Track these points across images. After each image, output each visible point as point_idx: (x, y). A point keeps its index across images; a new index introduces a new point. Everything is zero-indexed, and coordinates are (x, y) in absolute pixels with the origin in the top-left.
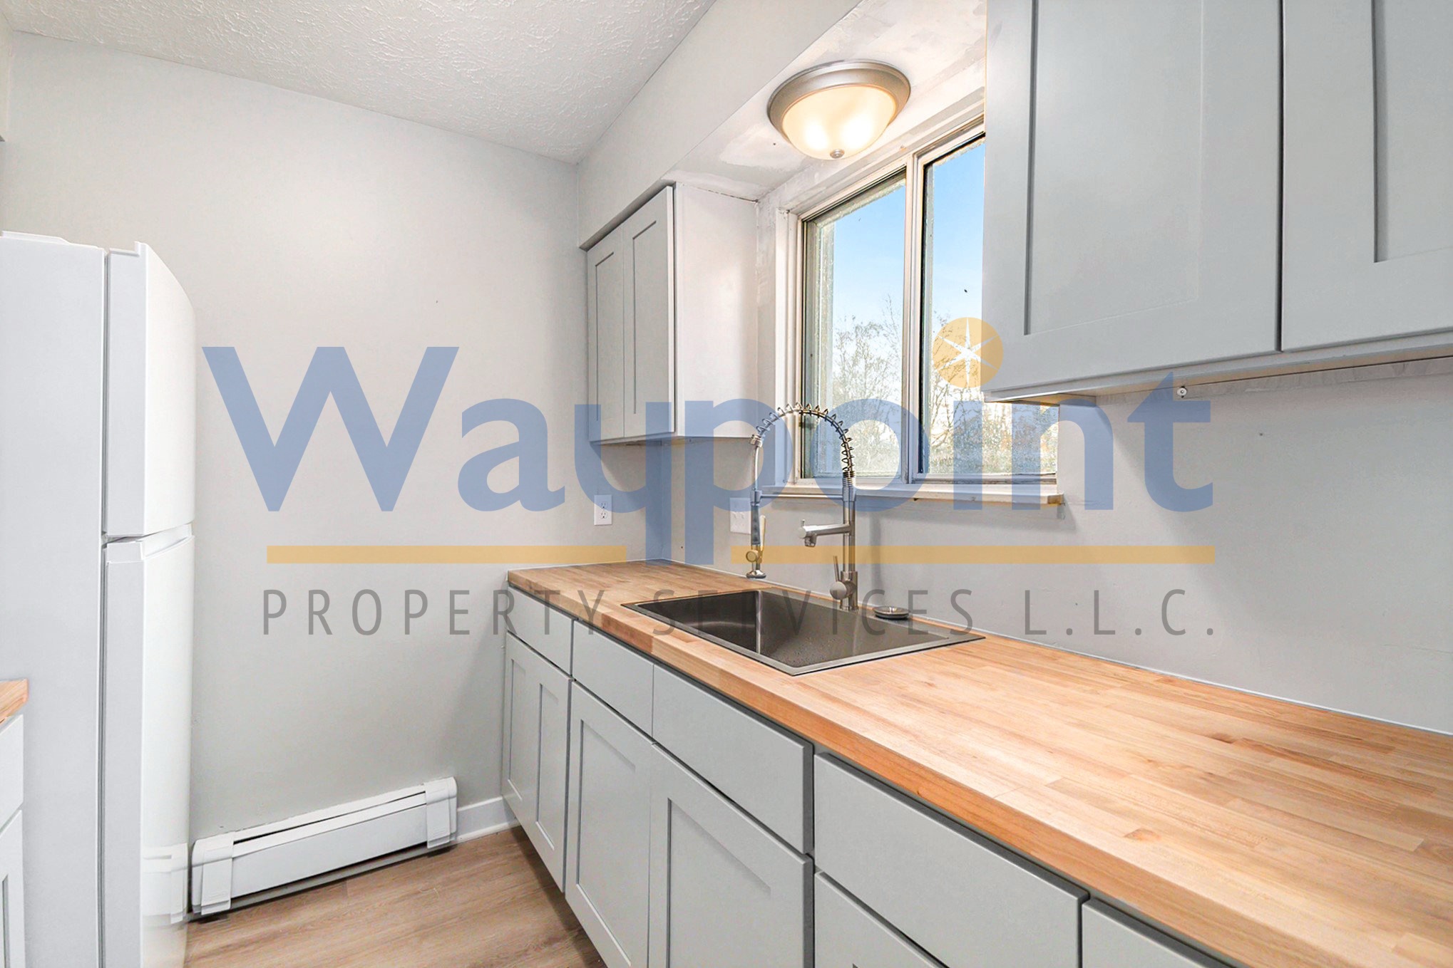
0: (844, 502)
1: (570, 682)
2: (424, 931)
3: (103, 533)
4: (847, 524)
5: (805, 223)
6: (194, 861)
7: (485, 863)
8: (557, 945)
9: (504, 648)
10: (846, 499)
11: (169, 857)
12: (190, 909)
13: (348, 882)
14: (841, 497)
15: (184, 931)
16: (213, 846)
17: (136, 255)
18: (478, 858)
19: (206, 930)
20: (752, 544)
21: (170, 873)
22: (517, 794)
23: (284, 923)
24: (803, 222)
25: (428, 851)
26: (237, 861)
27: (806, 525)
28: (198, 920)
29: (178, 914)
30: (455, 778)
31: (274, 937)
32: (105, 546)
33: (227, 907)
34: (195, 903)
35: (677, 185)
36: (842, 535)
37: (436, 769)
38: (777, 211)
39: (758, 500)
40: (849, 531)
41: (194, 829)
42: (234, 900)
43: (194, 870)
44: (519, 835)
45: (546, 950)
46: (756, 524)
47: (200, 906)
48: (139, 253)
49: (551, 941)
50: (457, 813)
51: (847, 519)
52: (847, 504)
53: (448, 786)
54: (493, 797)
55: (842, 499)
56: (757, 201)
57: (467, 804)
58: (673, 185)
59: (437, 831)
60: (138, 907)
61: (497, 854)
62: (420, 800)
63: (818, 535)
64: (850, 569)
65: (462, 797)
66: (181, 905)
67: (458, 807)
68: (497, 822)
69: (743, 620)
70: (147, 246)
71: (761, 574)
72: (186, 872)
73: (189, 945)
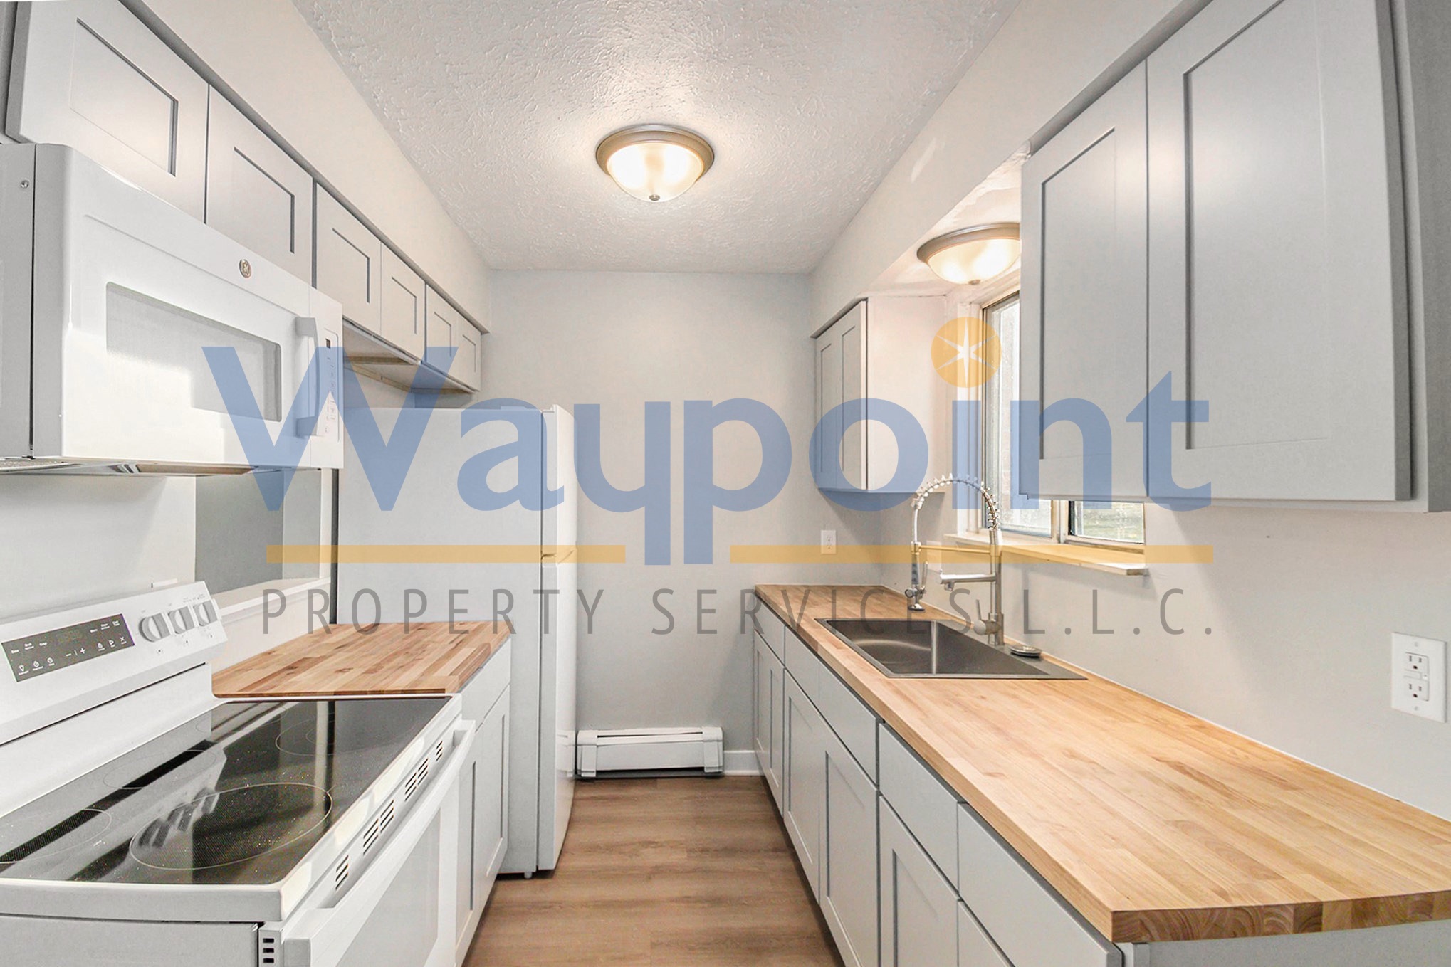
0: (991, 557)
1: (784, 669)
2: (699, 820)
3: (541, 552)
4: (994, 574)
5: (985, 311)
6: (578, 742)
7: (740, 792)
8: (780, 854)
9: (754, 641)
10: (993, 554)
11: (566, 737)
12: (576, 771)
13: (658, 780)
14: (987, 551)
15: (572, 784)
16: (587, 736)
17: (553, 412)
18: (736, 788)
19: (584, 786)
20: (913, 584)
21: (566, 746)
22: (764, 752)
23: (623, 793)
24: (983, 310)
25: (704, 775)
26: (600, 748)
27: (944, 574)
28: (579, 780)
29: (570, 772)
30: (722, 729)
31: (615, 799)
32: (542, 558)
33: (594, 775)
34: (578, 768)
35: (869, 300)
36: (989, 583)
37: (709, 720)
38: (959, 305)
39: (917, 550)
40: (996, 580)
41: (579, 723)
42: (598, 772)
43: (578, 747)
44: (763, 780)
45: (771, 854)
46: (914, 568)
47: (581, 771)
48: (555, 410)
49: (775, 850)
50: (724, 755)
51: (994, 570)
52: (993, 558)
53: (716, 733)
54: (748, 749)
55: (989, 554)
56: (945, 295)
57: (731, 749)
58: (866, 300)
59: (711, 762)
60: (554, 763)
61: (749, 789)
62: (699, 737)
63: (956, 582)
64: (996, 611)
65: (726, 743)
66: (571, 769)
67: (724, 749)
68: (751, 769)
69: (921, 644)
70: (558, 406)
71: (920, 608)
72: (574, 747)
73: (575, 791)
